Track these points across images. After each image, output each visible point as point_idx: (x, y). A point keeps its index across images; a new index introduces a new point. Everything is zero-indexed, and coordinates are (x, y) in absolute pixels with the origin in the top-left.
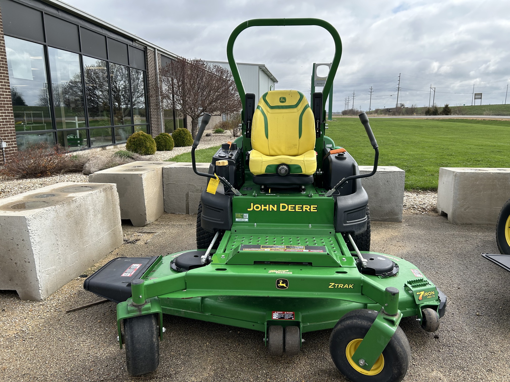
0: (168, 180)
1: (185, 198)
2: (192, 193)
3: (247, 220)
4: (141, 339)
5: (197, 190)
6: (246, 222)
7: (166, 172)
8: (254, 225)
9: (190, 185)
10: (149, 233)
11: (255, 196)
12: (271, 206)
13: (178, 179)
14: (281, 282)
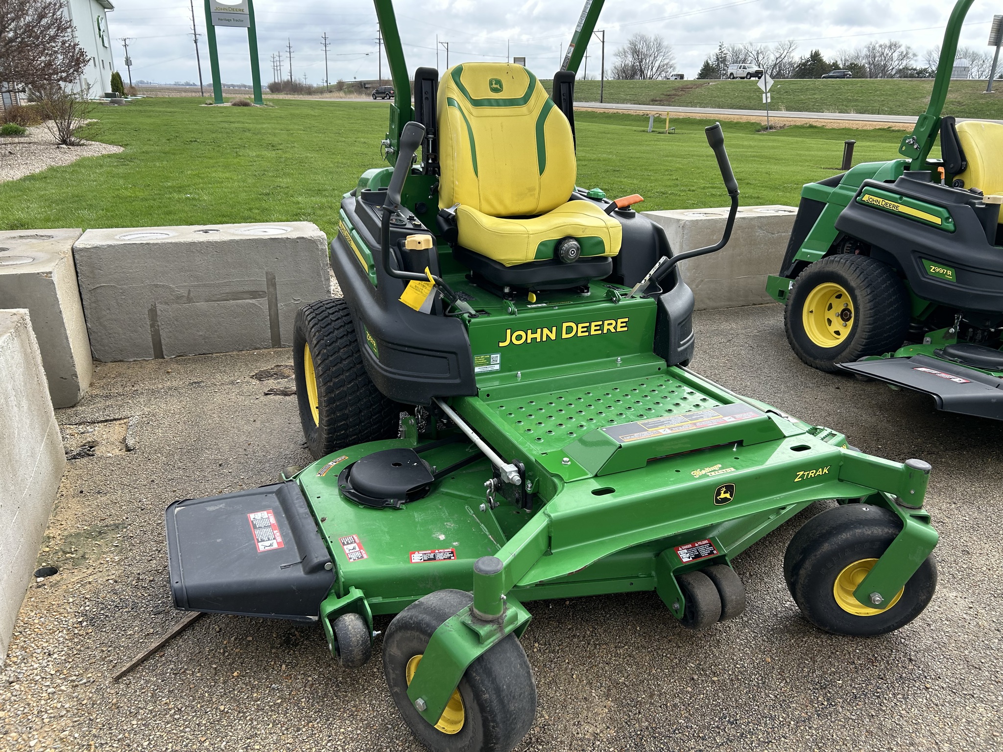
0: (94, 278)
1: (147, 320)
2: (166, 307)
3: (497, 367)
4: (515, 689)
5: (179, 298)
6: (496, 372)
7: (85, 259)
8: (516, 376)
9: (156, 286)
10: (106, 421)
11: (513, 313)
12: (546, 331)
13: (122, 275)
14: (722, 492)
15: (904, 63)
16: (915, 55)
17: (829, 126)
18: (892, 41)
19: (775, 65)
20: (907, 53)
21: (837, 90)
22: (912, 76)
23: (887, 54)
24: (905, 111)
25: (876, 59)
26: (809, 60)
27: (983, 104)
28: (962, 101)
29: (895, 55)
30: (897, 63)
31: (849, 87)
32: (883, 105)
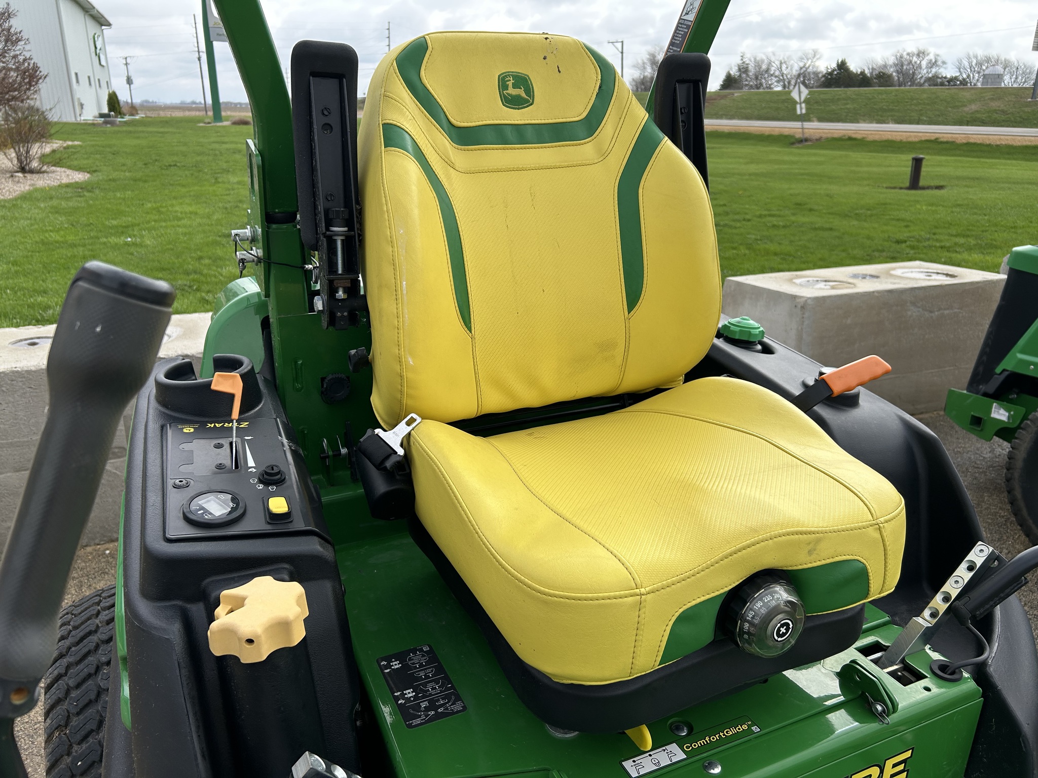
15: (934, 70)
16: (944, 63)
17: (870, 138)
18: (920, 49)
19: (799, 75)
20: (936, 61)
21: (870, 99)
22: (942, 84)
23: (916, 62)
24: (945, 120)
25: (905, 67)
26: (836, 70)
27: (1028, 112)
28: (1005, 109)
29: (924, 64)
30: (925, 71)
31: (884, 96)
32: (921, 115)
